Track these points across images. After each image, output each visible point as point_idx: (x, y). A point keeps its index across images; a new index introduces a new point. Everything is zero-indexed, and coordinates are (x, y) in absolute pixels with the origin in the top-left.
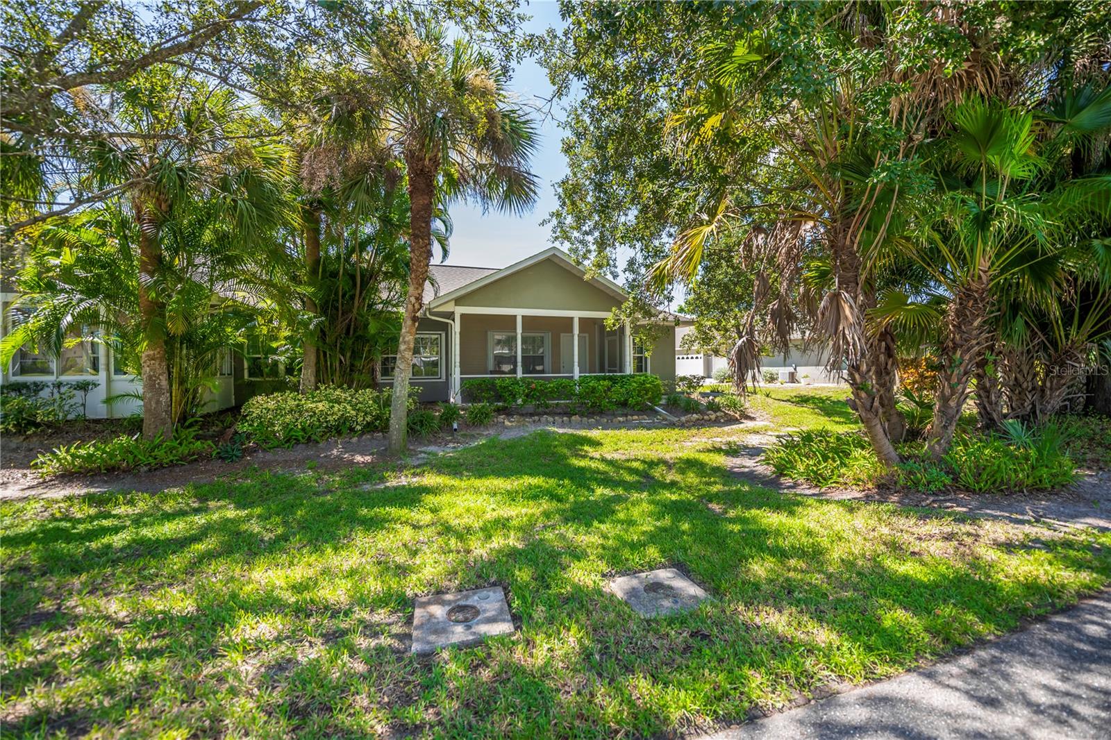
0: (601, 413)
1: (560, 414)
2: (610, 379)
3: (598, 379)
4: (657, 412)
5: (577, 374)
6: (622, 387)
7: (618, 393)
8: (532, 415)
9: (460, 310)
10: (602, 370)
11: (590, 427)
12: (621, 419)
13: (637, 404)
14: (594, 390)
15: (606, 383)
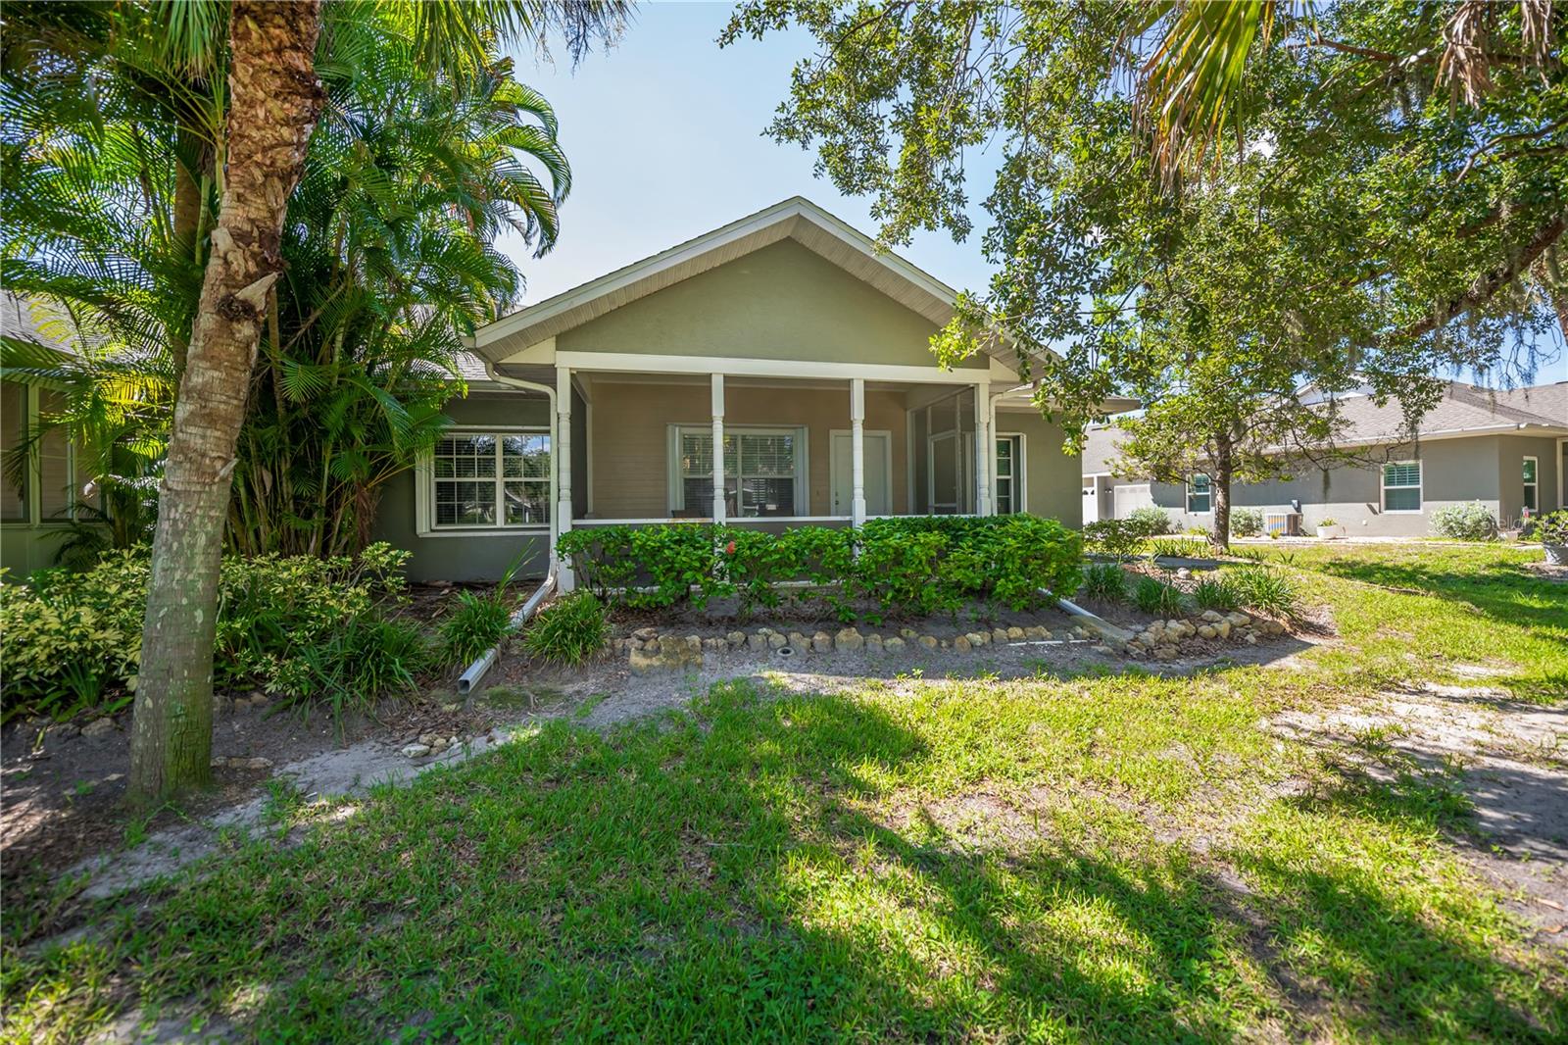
0: (921, 617)
1: (810, 619)
2: (944, 527)
3: (912, 528)
4: (1067, 613)
5: (860, 516)
6: (976, 548)
7: (965, 564)
8: (732, 623)
9: (569, 362)
10: (921, 508)
11: (886, 668)
12: (976, 638)
13: (1020, 593)
14: (899, 557)
15: (934, 538)
